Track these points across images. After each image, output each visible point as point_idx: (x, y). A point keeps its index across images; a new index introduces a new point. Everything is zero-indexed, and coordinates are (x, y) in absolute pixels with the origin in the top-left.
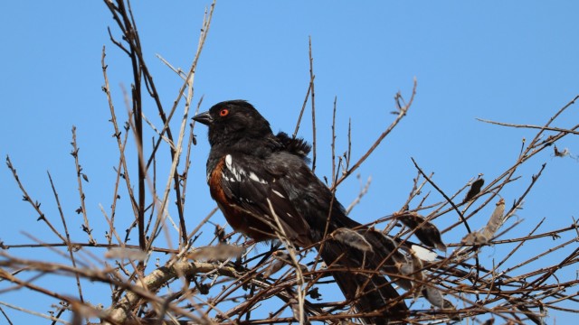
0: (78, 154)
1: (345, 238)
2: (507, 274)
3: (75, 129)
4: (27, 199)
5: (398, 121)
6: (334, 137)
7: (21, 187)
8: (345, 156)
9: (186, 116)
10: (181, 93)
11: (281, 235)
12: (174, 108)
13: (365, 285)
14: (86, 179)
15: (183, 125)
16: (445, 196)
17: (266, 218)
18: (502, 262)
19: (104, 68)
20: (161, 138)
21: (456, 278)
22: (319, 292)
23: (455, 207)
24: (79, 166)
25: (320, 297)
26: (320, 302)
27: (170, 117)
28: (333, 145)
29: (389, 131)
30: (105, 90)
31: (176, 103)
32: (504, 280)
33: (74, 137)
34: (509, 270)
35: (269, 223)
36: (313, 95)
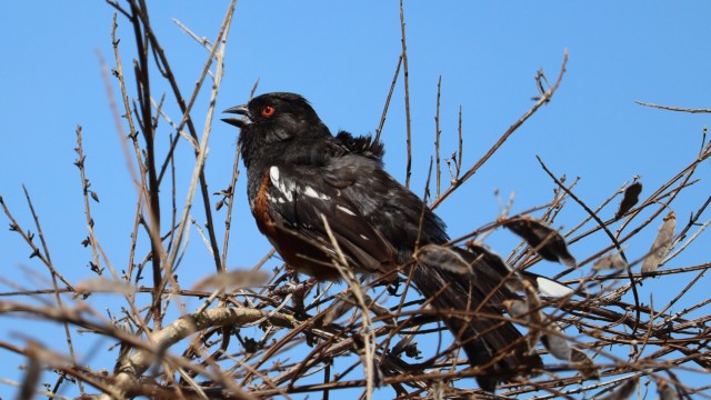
0: (85, 164)
1: (433, 258)
2: (682, 317)
3: (80, 129)
4: (15, 228)
5: (535, 110)
6: (438, 133)
7: (7, 212)
8: (454, 158)
9: (213, 104)
10: (206, 72)
11: (341, 264)
12: (196, 93)
13: (462, 331)
14: (96, 198)
15: (209, 116)
16: (587, 209)
17: (319, 242)
18: (675, 300)
19: (115, 44)
20: (178, 135)
21: (607, 324)
22: (418, 348)
23: (603, 226)
24: (87, 181)
25: (419, 355)
26: (420, 362)
27: (191, 105)
28: (437, 144)
29: (520, 123)
30: (117, 74)
31: (198, 85)
32: (676, 325)
33: (79, 141)
34: (685, 311)
35: (324, 248)
36: (406, 74)
